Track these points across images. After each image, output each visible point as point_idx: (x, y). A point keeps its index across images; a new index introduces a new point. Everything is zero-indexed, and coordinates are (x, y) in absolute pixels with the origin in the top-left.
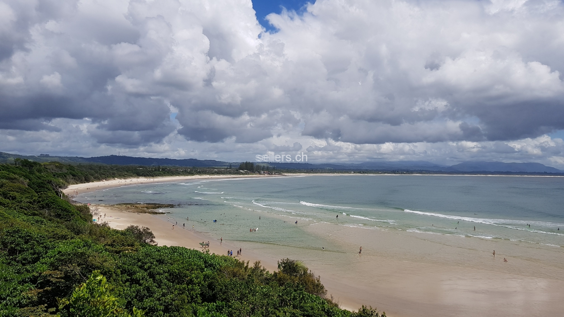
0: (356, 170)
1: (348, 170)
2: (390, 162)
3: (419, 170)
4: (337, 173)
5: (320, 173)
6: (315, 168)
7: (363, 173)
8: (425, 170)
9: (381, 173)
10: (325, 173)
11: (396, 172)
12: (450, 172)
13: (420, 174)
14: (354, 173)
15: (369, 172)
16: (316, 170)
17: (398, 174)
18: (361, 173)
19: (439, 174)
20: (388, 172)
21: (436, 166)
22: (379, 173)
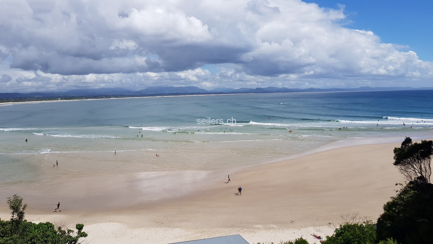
0: (63, 97)
1: (56, 97)
2: (93, 89)
3: (116, 94)
4: (45, 100)
5: (28, 101)
6: (25, 97)
7: (69, 99)
8: (120, 95)
9: (85, 99)
10: (34, 100)
11: (97, 97)
12: (138, 95)
13: (116, 98)
14: (61, 99)
15: (74, 98)
16: (24, 99)
17: (98, 98)
18: (67, 99)
19: (130, 97)
20: (91, 97)
21: (128, 91)
22: (83, 99)
